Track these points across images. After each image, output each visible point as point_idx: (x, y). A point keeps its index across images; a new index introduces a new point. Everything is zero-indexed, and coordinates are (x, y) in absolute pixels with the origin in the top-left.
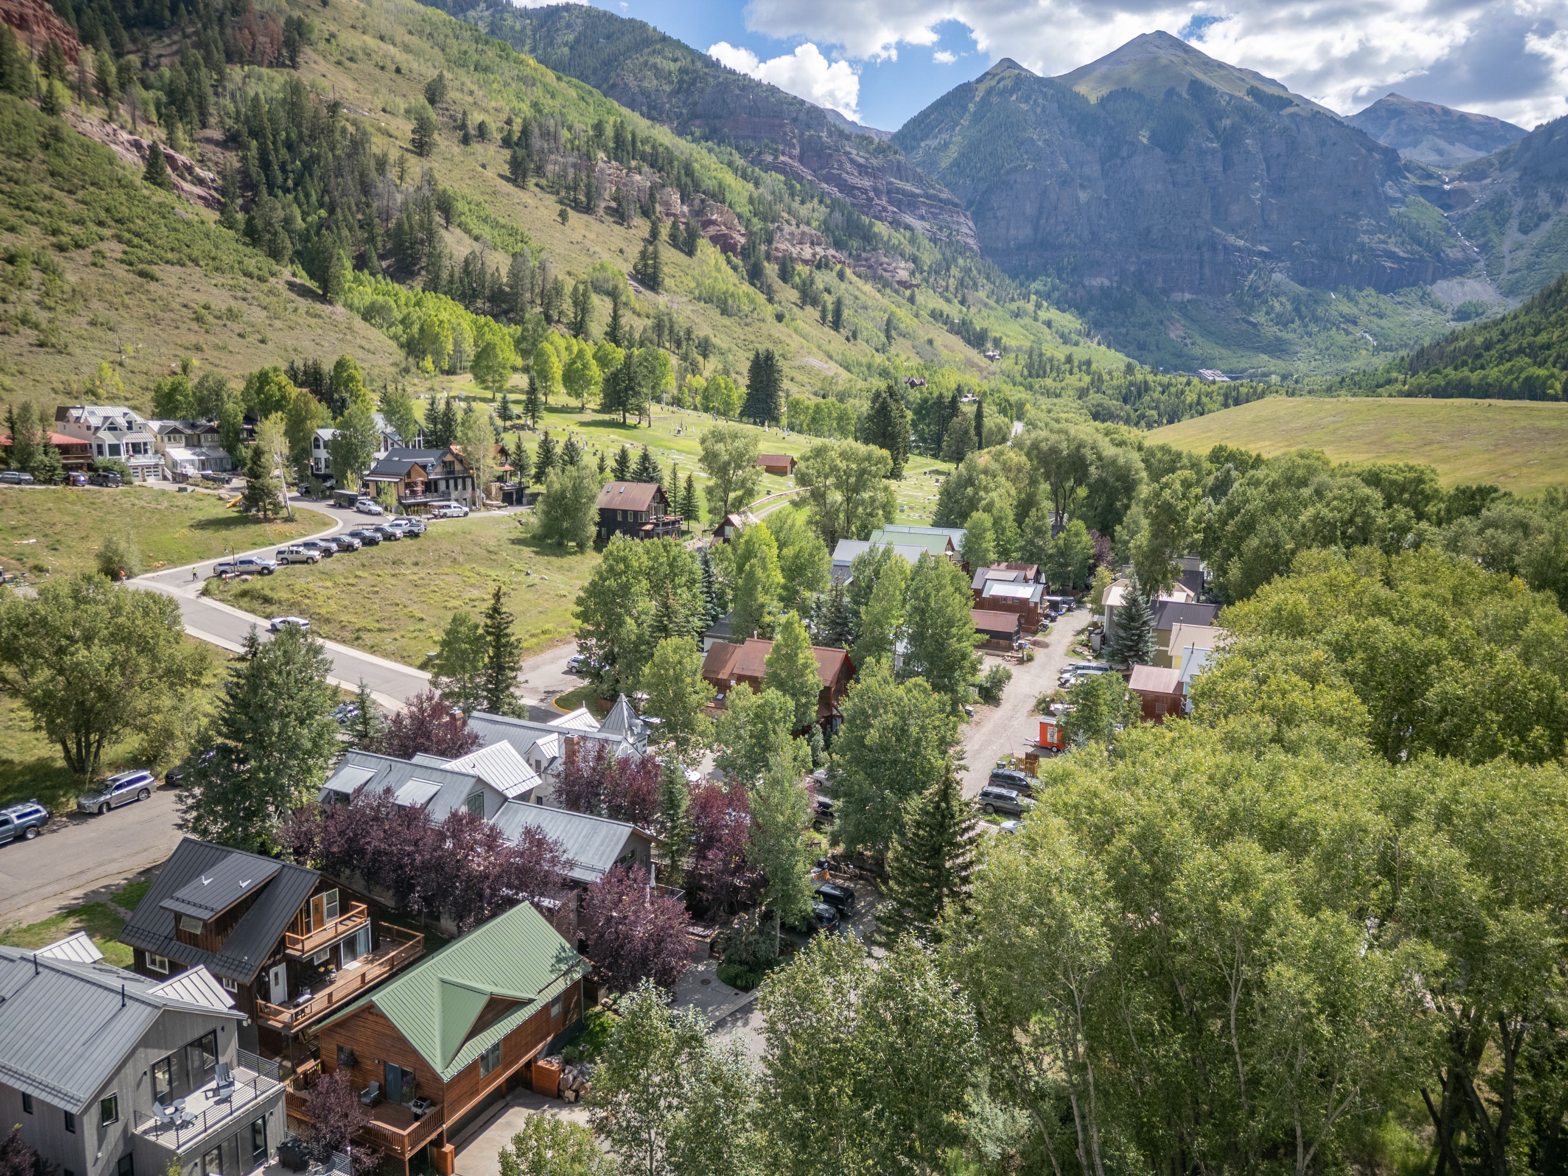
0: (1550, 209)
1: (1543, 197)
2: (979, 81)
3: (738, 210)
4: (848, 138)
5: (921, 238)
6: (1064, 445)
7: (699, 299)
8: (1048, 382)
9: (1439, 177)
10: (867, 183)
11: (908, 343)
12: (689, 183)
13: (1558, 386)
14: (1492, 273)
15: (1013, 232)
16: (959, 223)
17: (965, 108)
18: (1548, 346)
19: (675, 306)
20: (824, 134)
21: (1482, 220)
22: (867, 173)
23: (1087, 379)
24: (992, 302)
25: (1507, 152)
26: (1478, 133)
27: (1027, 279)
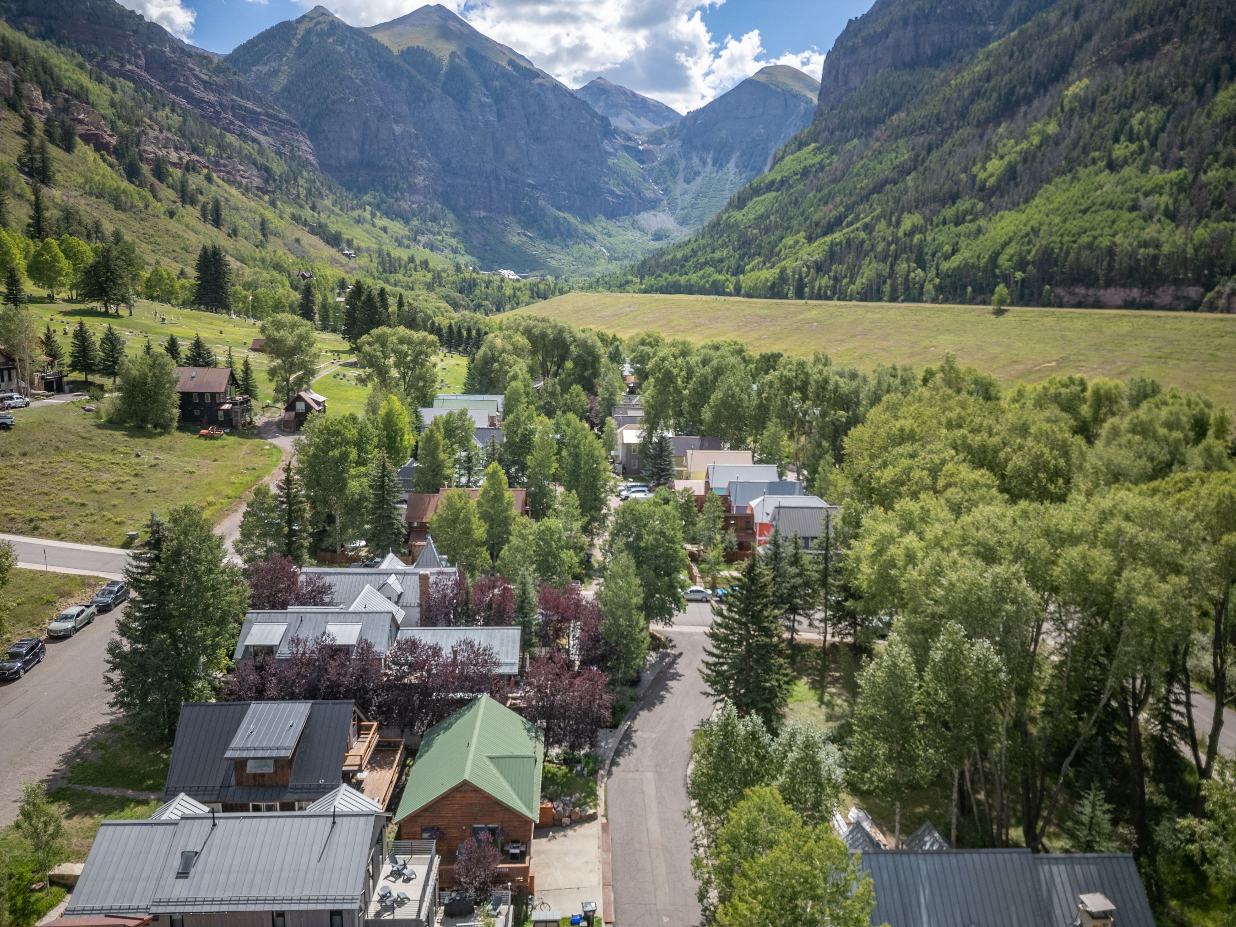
0: (700, 168)
1: (696, 160)
2: (300, 20)
3: (102, 112)
4: (190, 55)
5: (268, 151)
6: (549, 331)
7: (90, 194)
8: (400, 277)
9: (635, 140)
10: (212, 98)
11: (279, 241)
12: (49, 80)
13: (731, 287)
14: (672, 211)
15: (343, 153)
16: (298, 141)
17: (289, 43)
18: (721, 260)
19: (71, 200)
20: (167, 50)
21: (663, 172)
22: (211, 89)
23: (429, 275)
24: (337, 209)
25: (672, 128)
26: (653, 112)
27: (360, 192)
